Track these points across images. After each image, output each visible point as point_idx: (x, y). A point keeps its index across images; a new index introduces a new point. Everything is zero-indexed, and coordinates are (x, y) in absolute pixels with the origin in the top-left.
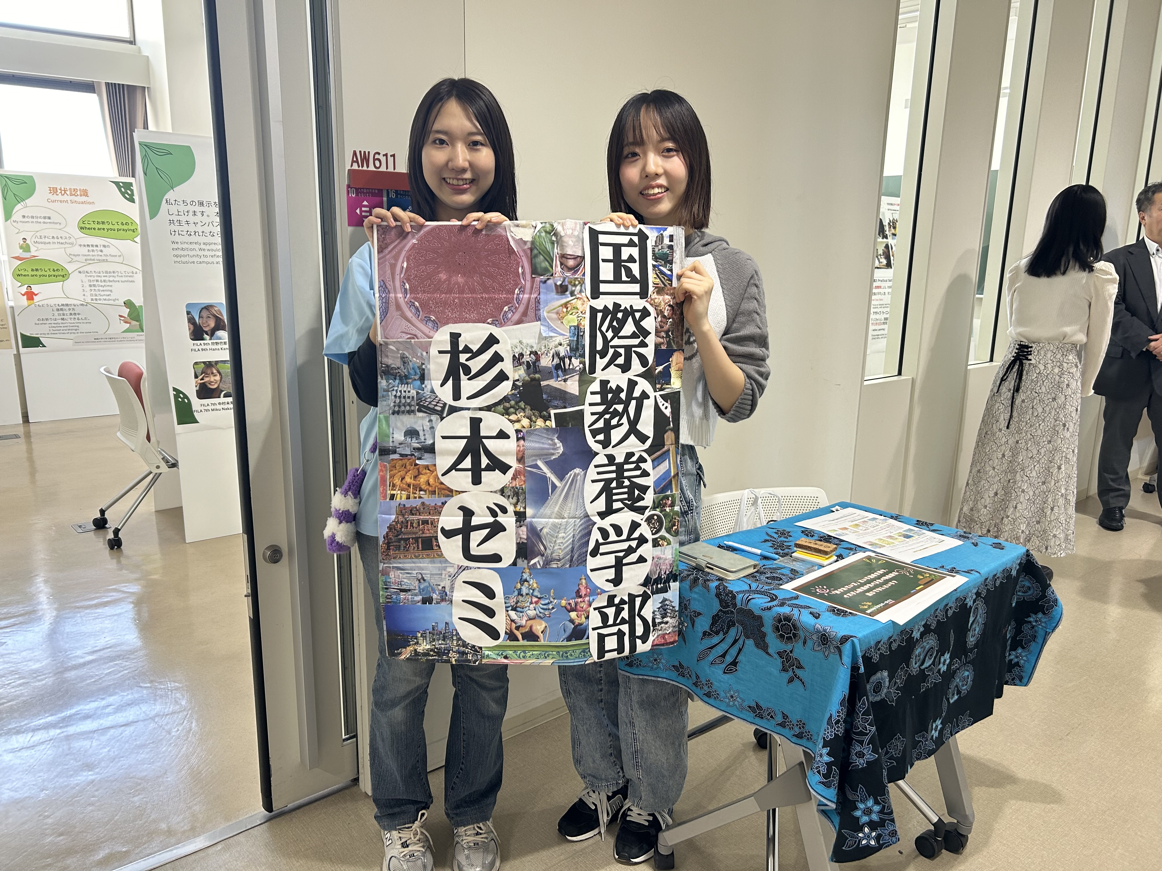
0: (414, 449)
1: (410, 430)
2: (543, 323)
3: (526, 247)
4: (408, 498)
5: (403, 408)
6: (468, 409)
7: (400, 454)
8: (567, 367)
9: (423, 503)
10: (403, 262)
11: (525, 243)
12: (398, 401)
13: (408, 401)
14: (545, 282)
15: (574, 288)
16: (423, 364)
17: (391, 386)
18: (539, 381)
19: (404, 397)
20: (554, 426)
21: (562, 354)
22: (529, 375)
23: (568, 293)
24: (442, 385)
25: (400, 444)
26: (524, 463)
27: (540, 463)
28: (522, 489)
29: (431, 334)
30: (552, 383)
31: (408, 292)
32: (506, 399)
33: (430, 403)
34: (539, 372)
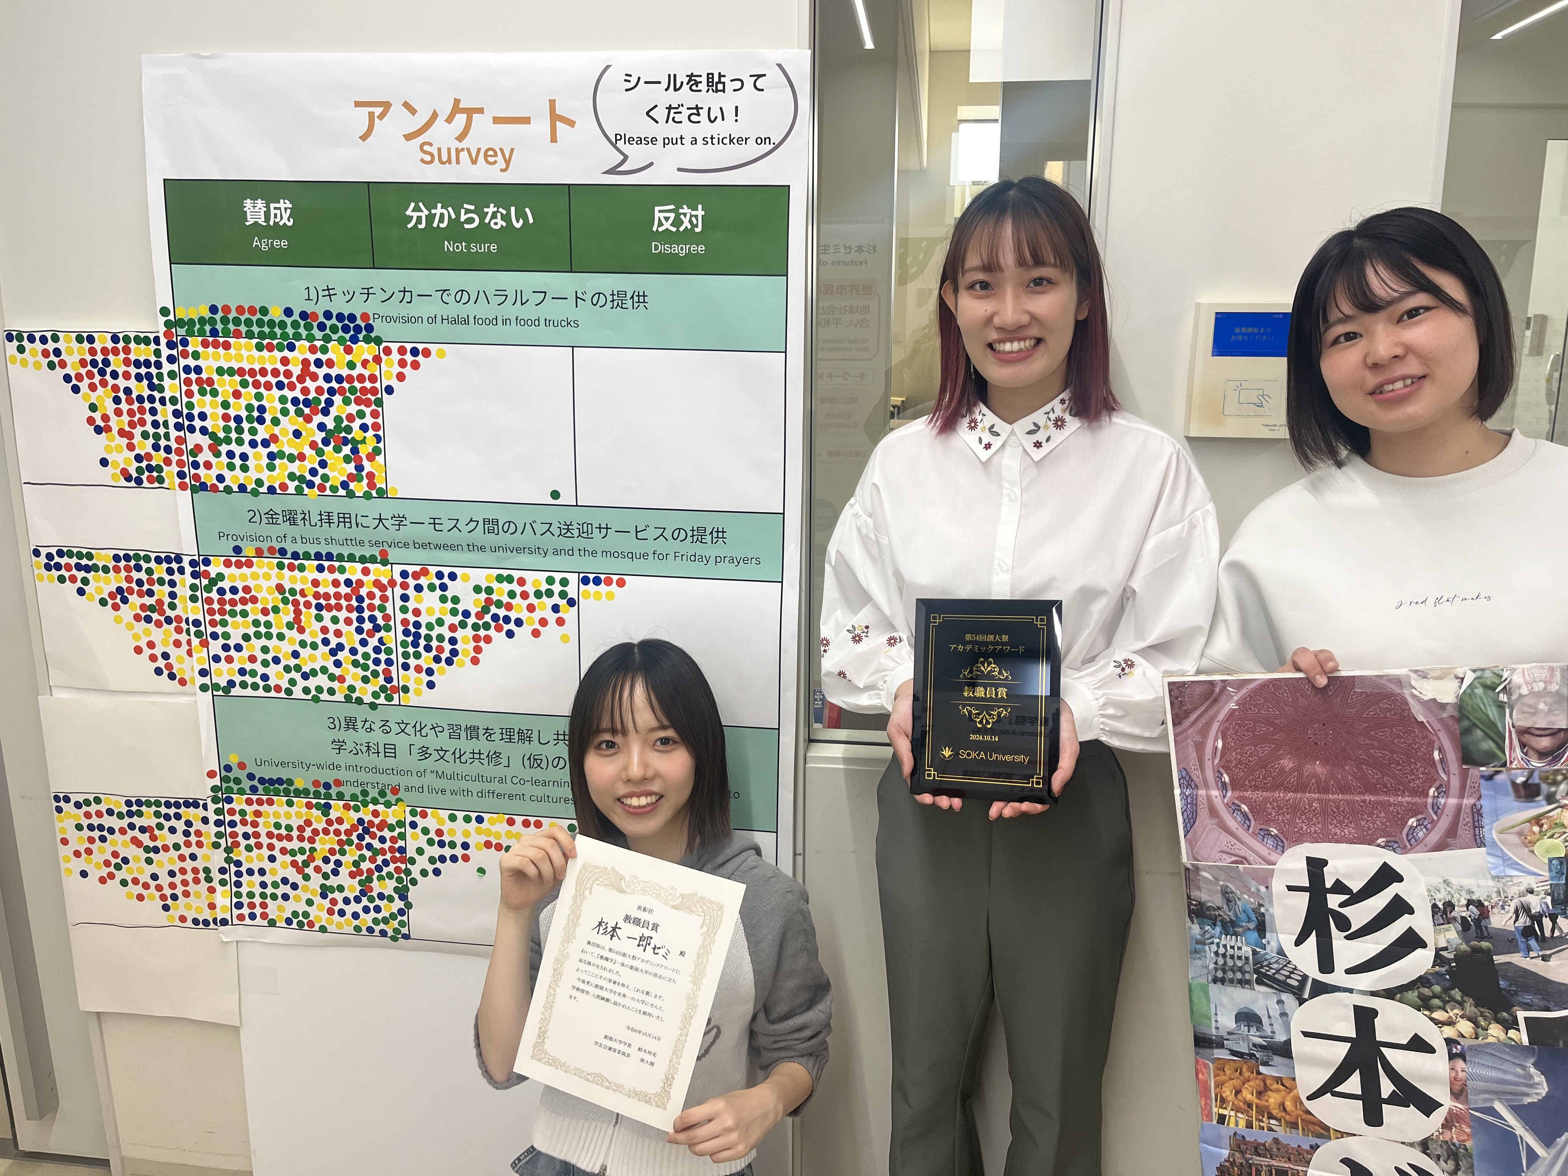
0: (1254, 1045)
1: (1246, 1014)
2: (1491, 851)
3: (1445, 715)
4: (1249, 1125)
5: (1230, 975)
6: (1351, 991)
7: (1230, 1050)
8: (1548, 934)
9: (1276, 1141)
10: (1216, 740)
11: (1443, 706)
12: (1221, 961)
13: (1239, 963)
14: (1490, 778)
15: (1553, 789)
16: (1261, 905)
17: (1207, 936)
18: (1489, 954)
19: (1232, 957)
20: (1525, 1041)
21: (1535, 909)
22: (1467, 942)
23: (1540, 798)
24: (1298, 943)
25: (1229, 1033)
26: (1466, 1101)
27: (1499, 1107)
28: (1466, 1149)
29: (1273, 857)
30: (1517, 959)
31: (1229, 787)
32: (1422, 981)
33: (1278, 971)
34: (1489, 938)
